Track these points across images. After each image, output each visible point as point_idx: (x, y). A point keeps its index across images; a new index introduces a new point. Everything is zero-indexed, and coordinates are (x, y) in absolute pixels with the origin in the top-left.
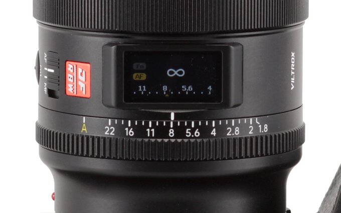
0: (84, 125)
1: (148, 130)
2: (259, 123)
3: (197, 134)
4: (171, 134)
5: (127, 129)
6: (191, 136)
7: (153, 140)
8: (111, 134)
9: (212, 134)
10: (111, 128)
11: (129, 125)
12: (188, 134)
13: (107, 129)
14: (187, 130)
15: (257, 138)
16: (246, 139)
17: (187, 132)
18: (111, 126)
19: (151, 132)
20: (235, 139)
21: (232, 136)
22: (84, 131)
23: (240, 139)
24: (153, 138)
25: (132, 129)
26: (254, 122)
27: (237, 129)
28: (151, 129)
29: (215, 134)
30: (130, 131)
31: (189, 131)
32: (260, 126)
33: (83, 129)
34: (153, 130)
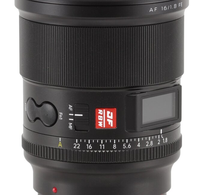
0: (60, 142)
1: (101, 145)
2: (163, 138)
3: (129, 147)
4: (115, 147)
5: (88, 145)
6: (126, 148)
7: (104, 151)
8: (78, 148)
9: (138, 146)
10: (78, 144)
11: (89, 143)
12: (124, 147)
13: (75, 145)
14: (124, 144)
15: (162, 146)
16: (156, 147)
17: (124, 146)
18: (78, 143)
19: (102, 147)
20: (150, 148)
21: (149, 146)
22: (60, 146)
23: (154, 148)
24: (104, 150)
25: (90, 145)
26: (160, 137)
27: (152, 142)
28: (102, 144)
29: (139, 146)
30: (90, 146)
31: (125, 145)
32: (164, 139)
33: (59, 145)
34: (104, 145)
